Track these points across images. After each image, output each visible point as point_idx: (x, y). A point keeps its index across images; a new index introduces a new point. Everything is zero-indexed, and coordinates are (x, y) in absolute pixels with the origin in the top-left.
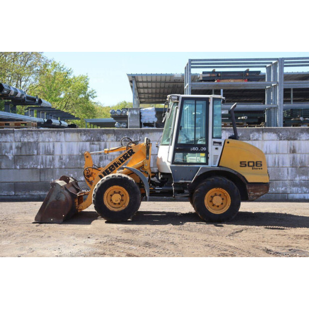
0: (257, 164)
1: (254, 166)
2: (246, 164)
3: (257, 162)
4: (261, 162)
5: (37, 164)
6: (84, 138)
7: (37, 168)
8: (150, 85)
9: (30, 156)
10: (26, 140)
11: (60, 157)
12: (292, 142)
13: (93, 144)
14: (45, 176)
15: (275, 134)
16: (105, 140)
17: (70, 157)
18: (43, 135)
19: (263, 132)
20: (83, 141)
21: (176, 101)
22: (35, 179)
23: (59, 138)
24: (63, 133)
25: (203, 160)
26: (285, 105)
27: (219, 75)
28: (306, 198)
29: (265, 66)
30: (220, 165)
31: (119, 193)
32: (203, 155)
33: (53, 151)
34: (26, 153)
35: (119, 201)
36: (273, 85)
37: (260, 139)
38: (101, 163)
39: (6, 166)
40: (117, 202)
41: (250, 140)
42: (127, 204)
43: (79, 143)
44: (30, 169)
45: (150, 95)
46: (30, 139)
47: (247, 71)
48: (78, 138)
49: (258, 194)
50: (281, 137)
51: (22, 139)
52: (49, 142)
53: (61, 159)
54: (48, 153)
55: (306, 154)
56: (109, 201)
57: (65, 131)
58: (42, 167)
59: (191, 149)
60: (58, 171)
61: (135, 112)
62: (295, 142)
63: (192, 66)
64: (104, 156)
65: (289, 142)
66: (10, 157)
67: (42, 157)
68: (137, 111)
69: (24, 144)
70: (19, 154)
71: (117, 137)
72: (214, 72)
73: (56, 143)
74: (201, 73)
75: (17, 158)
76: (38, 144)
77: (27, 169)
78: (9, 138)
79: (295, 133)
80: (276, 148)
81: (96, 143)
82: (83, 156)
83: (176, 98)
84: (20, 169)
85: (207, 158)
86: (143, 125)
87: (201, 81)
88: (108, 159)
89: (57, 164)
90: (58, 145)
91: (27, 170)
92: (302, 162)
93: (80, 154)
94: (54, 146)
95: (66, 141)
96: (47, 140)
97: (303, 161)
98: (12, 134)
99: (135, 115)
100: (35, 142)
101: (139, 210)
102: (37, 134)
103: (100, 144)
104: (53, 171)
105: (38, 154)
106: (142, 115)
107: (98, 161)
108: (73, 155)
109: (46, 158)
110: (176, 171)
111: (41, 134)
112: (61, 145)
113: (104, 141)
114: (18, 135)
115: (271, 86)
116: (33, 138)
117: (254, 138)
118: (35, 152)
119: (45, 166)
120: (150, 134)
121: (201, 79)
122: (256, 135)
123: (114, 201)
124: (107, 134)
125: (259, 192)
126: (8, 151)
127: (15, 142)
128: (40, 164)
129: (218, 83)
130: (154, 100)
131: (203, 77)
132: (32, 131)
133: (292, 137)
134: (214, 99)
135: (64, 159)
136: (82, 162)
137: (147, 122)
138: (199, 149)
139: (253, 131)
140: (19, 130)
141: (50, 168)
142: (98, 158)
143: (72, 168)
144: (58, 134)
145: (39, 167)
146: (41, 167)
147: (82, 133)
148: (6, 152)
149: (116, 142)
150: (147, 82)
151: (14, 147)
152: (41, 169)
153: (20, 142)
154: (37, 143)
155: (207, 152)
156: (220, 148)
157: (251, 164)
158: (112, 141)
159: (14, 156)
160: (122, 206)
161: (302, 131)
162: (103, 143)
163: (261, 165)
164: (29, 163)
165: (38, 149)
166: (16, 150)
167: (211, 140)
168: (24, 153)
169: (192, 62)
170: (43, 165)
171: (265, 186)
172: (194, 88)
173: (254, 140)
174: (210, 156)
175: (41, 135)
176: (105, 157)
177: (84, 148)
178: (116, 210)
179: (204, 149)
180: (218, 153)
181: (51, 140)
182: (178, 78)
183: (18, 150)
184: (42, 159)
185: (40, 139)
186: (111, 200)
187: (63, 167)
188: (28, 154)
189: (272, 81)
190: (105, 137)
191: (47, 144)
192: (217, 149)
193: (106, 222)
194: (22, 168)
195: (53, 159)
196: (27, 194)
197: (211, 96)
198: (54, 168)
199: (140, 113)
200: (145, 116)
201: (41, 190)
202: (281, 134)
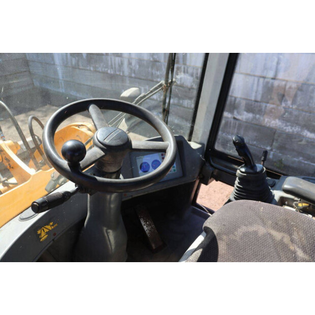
5: (107, 67)
7: (107, 73)
11: (129, 61)
17: (140, 62)
38: (179, 77)
39: (83, 65)
44: (102, 72)
53: (130, 64)
58: (112, 73)
60: (127, 81)
66: (84, 55)
67: (111, 59)
75: (90, 57)
77: (100, 72)
82: (155, 63)
84: (94, 71)
88: (187, 72)
89: (126, 70)
91: (99, 74)
93: (151, 59)
104: (123, 79)
108: (144, 60)
109: (115, 60)
119: (115, 71)
128: (109, 67)
135: (133, 64)
136: (154, 71)
141: (120, 75)
143: (143, 79)
145: (109, 72)
146: (111, 71)
159: (87, 54)
164: (100, 65)
170: (112, 69)
176: (184, 68)
184: (111, 61)
187: (133, 75)
194: (96, 71)
195: (122, 63)
198: (123, 75)
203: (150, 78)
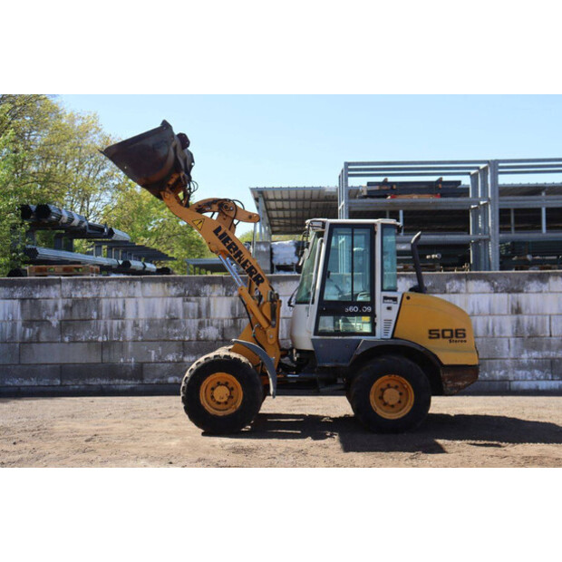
0: (457, 334)
1: (452, 336)
2: (438, 335)
3: (457, 330)
4: (464, 330)
5: (97, 333)
6: (174, 290)
7: (96, 341)
8: (286, 205)
9: (86, 321)
10: (79, 295)
11: (134, 322)
12: (515, 295)
13: (188, 301)
14: (110, 352)
15: (487, 284)
16: (208, 295)
17: (151, 322)
18: (107, 286)
19: (467, 280)
20: (172, 297)
21: (320, 229)
22: (94, 358)
23: (132, 292)
24: (139, 283)
25: (367, 329)
26: (501, 235)
27: (395, 187)
28: (540, 388)
29: (469, 174)
30: (396, 335)
31: (226, 384)
32: (367, 319)
33: (124, 313)
34: (80, 316)
35: (225, 399)
36: (482, 203)
37: (462, 290)
38: (202, 332)
39: (48, 337)
40: (223, 401)
41: (445, 292)
42: (239, 404)
43: (165, 300)
44: (86, 342)
45: (288, 221)
46: (86, 294)
47: (440, 181)
48: (164, 290)
49: (460, 384)
50: (497, 288)
51: (73, 293)
52: (117, 297)
53: (136, 325)
54: (115, 315)
55: (539, 315)
56: (209, 398)
57: (142, 281)
58: (105, 340)
59: (347, 310)
60: (130, 346)
61: (263, 248)
62: (520, 295)
63: (349, 173)
64: (206, 320)
65: (510, 295)
66: (55, 322)
67: (105, 323)
68: (265, 247)
69: (76, 301)
70: (68, 318)
71: (228, 290)
72: (385, 183)
73: (127, 300)
74: (365, 184)
75: (65, 325)
76: (98, 302)
77: (81, 342)
78: (53, 292)
79: (519, 280)
80: (490, 305)
81: (193, 299)
82: (172, 320)
83: (320, 224)
84: (70, 342)
85: (373, 325)
86: (275, 269)
87: (365, 197)
88: (212, 325)
89: (129, 334)
90: (130, 303)
91: (81, 344)
92: (531, 329)
93: (167, 317)
94: (124, 305)
95: (144, 297)
96: (114, 295)
97: (534, 326)
98: (58, 286)
99: (263, 252)
100: (94, 299)
101: (260, 412)
102: (98, 285)
103: (199, 302)
104: (122, 345)
105: (99, 317)
106: (274, 252)
107: (196, 328)
108: (156, 319)
109: (112, 323)
110: (321, 346)
111: (104, 284)
112: (137, 303)
113: (205, 295)
114: (67, 288)
115: (479, 204)
116: (91, 291)
117: (452, 290)
118: (95, 314)
119: (110, 337)
120: (281, 284)
121: (365, 193)
122: (456, 285)
123: (217, 399)
124: (211, 284)
125: (463, 381)
126: (51, 312)
127: (63, 298)
128: (101, 334)
129: (392, 201)
130: (294, 229)
131: (368, 191)
132: (89, 280)
133: (515, 288)
134: (383, 226)
135: (140, 326)
136: (170, 330)
137: (282, 263)
138: (360, 309)
139: (449, 278)
140: (68, 280)
141: (118, 341)
142: (197, 324)
143: (154, 341)
144: (132, 286)
145: (100, 339)
146: (103, 338)
147: (171, 284)
148: (47, 315)
149: (226, 298)
150: (282, 200)
151: (60, 307)
152: (103, 342)
153: (71, 298)
154: (97, 300)
155: (373, 315)
156: (395, 307)
157: (448, 334)
158: (219, 296)
159: (61, 321)
160: (230, 408)
161: (531, 278)
162: (204, 300)
163: (464, 336)
164: (84, 331)
165: (98, 309)
166: (63, 311)
167: (379, 294)
168: (76, 316)
169: (350, 167)
170: (106, 335)
171: (471, 371)
172: (353, 209)
173: (453, 293)
174: (378, 320)
175: (103, 287)
176: (208, 321)
177: (174, 308)
178: (220, 414)
179: (369, 309)
180: (392, 315)
181: (120, 294)
182: (331, 193)
183: (66, 312)
184: (105, 326)
185: (103, 294)
186: (212, 397)
187: (140, 338)
188: (82, 317)
189: (480, 196)
190: (207, 289)
191: (113, 301)
192: (389, 308)
193: (203, 434)
194: (73, 341)
195: (124, 326)
196: (80, 383)
197: (378, 221)
198: (125, 340)
199: (271, 249)
200: (278, 255)
201: (102, 377)
202: (496, 283)
203: (165, 337)
